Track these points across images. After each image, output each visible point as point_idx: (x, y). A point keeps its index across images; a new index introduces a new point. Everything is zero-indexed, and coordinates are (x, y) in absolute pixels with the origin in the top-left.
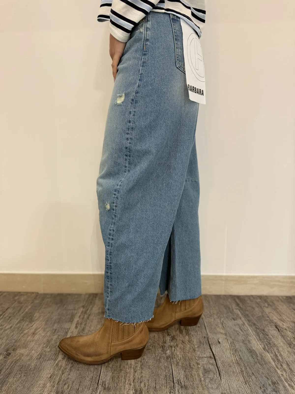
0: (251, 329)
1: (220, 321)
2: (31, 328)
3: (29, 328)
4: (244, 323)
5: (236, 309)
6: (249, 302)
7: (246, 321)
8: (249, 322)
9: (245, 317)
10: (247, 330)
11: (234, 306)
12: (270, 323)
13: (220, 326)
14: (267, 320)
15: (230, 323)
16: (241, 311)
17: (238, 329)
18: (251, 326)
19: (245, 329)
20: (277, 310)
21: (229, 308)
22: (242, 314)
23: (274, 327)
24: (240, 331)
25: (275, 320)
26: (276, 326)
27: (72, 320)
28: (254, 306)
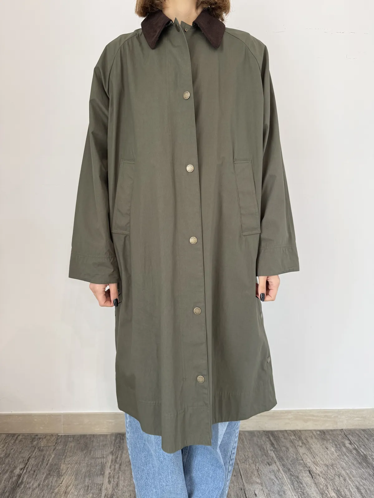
0: (286, 476)
1: (256, 467)
2: (61, 485)
3: (59, 485)
4: (279, 469)
5: (271, 450)
6: (283, 440)
7: (281, 466)
8: (284, 467)
9: (280, 461)
10: (282, 478)
11: (268, 446)
12: (304, 468)
13: (256, 474)
14: (301, 464)
15: (265, 470)
16: (275, 452)
17: (273, 477)
18: (286, 473)
19: (280, 477)
20: (311, 450)
21: (264, 449)
22: (277, 457)
23: (308, 472)
24: (275, 479)
25: (308, 464)
26: (310, 471)
27: (103, 472)
28: (288, 445)
